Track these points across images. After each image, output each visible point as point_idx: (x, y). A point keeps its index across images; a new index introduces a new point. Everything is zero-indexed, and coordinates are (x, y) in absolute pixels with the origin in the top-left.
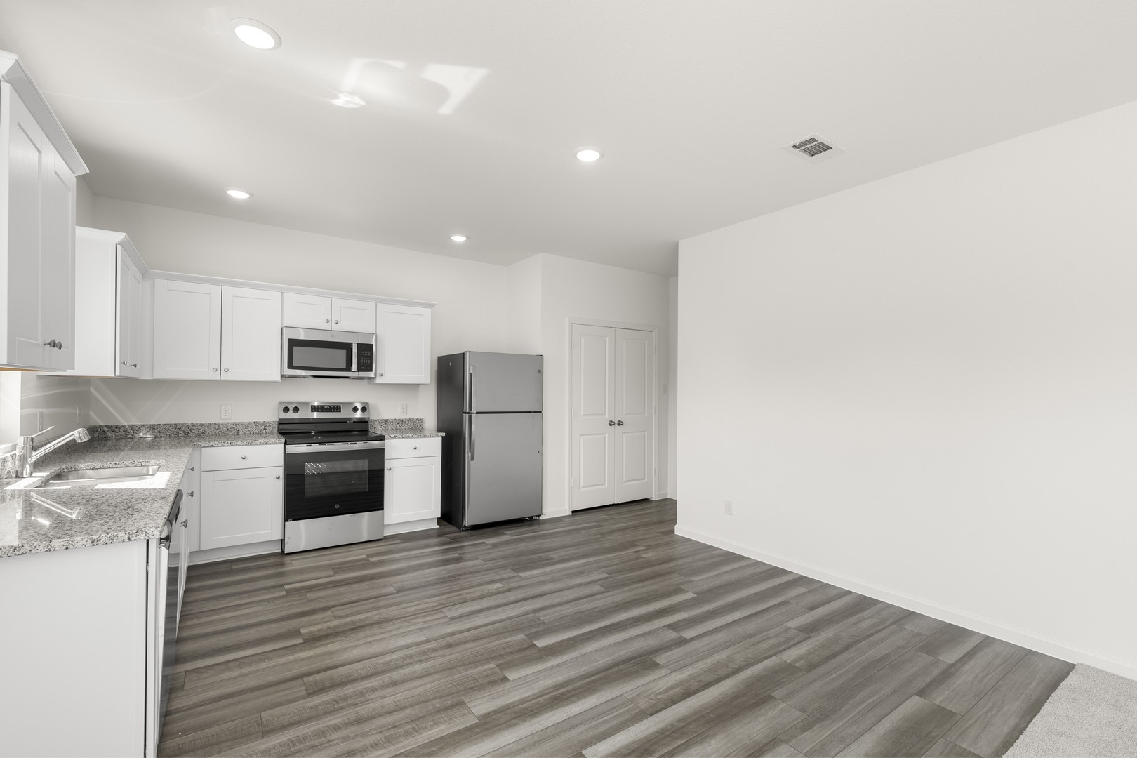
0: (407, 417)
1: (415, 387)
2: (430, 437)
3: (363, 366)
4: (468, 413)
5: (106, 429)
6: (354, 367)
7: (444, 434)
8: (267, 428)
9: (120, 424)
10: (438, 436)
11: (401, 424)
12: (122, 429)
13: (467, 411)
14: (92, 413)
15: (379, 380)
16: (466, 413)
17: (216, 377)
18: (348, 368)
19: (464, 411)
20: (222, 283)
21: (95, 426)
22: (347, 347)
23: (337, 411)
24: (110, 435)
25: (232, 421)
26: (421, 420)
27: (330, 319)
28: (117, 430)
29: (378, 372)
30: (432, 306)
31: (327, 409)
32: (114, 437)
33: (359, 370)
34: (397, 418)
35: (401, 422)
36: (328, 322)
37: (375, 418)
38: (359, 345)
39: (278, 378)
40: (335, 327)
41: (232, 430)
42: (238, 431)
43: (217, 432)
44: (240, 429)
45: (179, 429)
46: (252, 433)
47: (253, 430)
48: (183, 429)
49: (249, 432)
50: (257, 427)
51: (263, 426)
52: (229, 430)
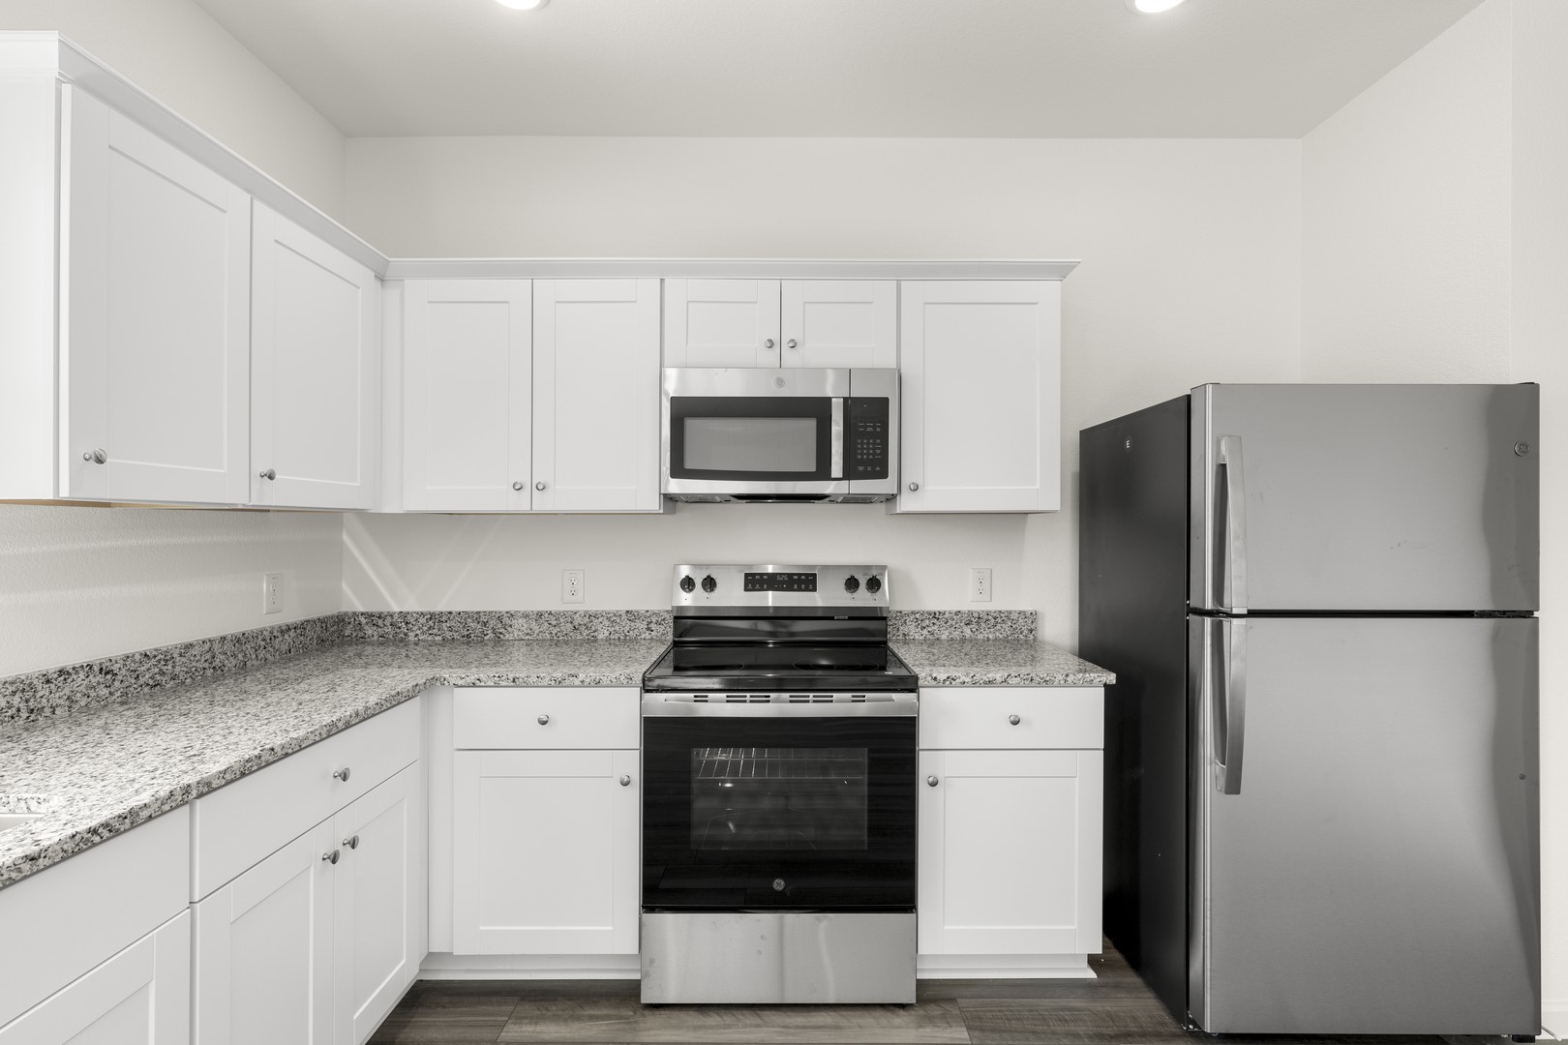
0: (993, 606)
1: (1013, 520)
2: (1066, 684)
3: (862, 462)
4: (1209, 613)
5: (363, 620)
6: (837, 467)
7: (1111, 678)
8: (653, 626)
9: (384, 609)
10: (1090, 684)
11: (974, 626)
12: (388, 621)
13: (1209, 605)
14: (344, 586)
15: (907, 503)
16: (1203, 613)
17: (520, 503)
18: (823, 472)
19: (1194, 603)
20: (533, 272)
21: (346, 614)
22: (816, 409)
23: (807, 590)
24: (370, 632)
25: (581, 608)
26: (1033, 616)
27: (776, 338)
28: (380, 622)
29: (906, 481)
30: (1061, 271)
31: (784, 582)
32: (375, 638)
33: (849, 474)
34: (964, 608)
35: (975, 619)
36: (771, 344)
37: (906, 608)
38: (849, 403)
39: (654, 504)
40: (791, 358)
41: (583, 628)
42: (595, 631)
43: (554, 632)
44: (599, 627)
45: (485, 624)
46: (622, 638)
47: (626, 632)
48: (492, 623)
49: (617, 636)
50: (632, 624)
51: (645, 623)
52: (578, 629)
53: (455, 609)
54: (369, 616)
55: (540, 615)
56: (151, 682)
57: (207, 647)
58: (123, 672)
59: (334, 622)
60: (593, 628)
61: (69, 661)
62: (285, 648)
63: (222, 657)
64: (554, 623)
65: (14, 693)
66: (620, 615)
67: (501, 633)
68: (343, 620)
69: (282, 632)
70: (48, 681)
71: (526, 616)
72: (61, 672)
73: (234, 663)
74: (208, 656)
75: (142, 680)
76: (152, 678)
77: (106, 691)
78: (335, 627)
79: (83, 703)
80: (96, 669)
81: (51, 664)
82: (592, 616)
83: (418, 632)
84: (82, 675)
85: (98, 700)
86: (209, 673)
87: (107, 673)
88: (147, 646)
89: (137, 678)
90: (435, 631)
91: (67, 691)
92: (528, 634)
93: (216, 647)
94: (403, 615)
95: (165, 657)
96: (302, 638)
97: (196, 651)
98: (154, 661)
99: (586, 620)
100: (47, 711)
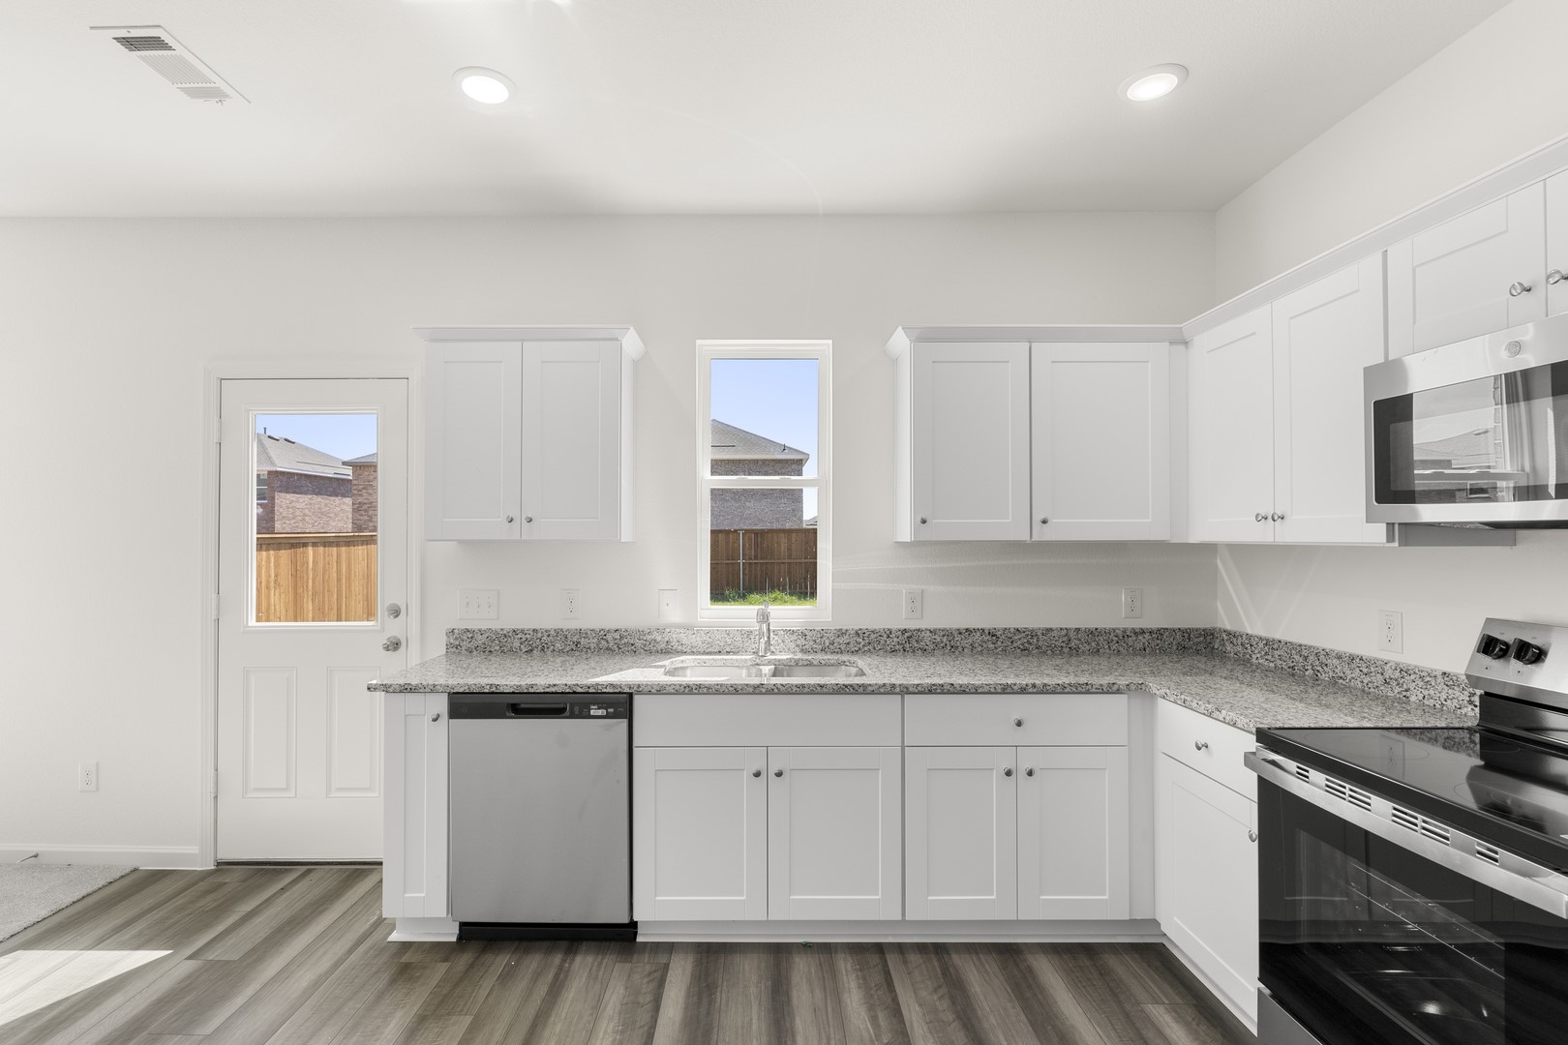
5: (1226, 636)
9: (1239, 629)
12: (1240, 641)
14: (1219, 605)
17: (1267, 535)
24: (1228, 648)
25: (1393, 658)
28: (1235, 641)
32: (1231, 655)
41: (1394, 683)
42: (1406, 691)
43: (1365, 681)
44: (1412, 686)
45: (1306, 658)
46: (1438, 706)
47: (1443, 700)
48: (1312, 658)
49: (1431, 702)
50: (1450, 691)
51: (1466, 693)
52: (1388, 684)
53: (1283, 638)
54: (1229, 633)
55: (1352, 658)
56: (1021, 647)
57: (1064, 632)
58: (1003, 637)
59: (1200, 634)
60: (1405, 686)
61: (971, 626)
62: (1139, 646)
63: (1077, 642)
64: (1365, 670)
65: (944, 636)
66: (1435, 677)
67: (1318, 671)
68: (1212, 634)
69: (1135, 633)
70: (960, 633)
71: (1339, 657)
72: (967, 630)
73: (1088, 648)
74: (1065, 639)
75: (1015, 645)
76: (1022, 644)
77: (992, 646)
78: (1202, 639)
79: (979, 649)
80: (987, 632)
81: (963, 626)
82: (1405, 671)
83: (1258, 655)
84: (978, 634)
85: (988, 649)
86: (1066, 650)
87: (993, 636)
88: (1020, 626)
89: (1012, 642)
90: (1269, 657)
91: (970, 641)
92: (1341, 678)
93: (1072, 634)
94: (1249, 637)
95: (1032, 634)
96: (1159, 642)
97: (1055, 634)
98: (1023, 635)
99: (1397, 674)
100: (960, 649)
